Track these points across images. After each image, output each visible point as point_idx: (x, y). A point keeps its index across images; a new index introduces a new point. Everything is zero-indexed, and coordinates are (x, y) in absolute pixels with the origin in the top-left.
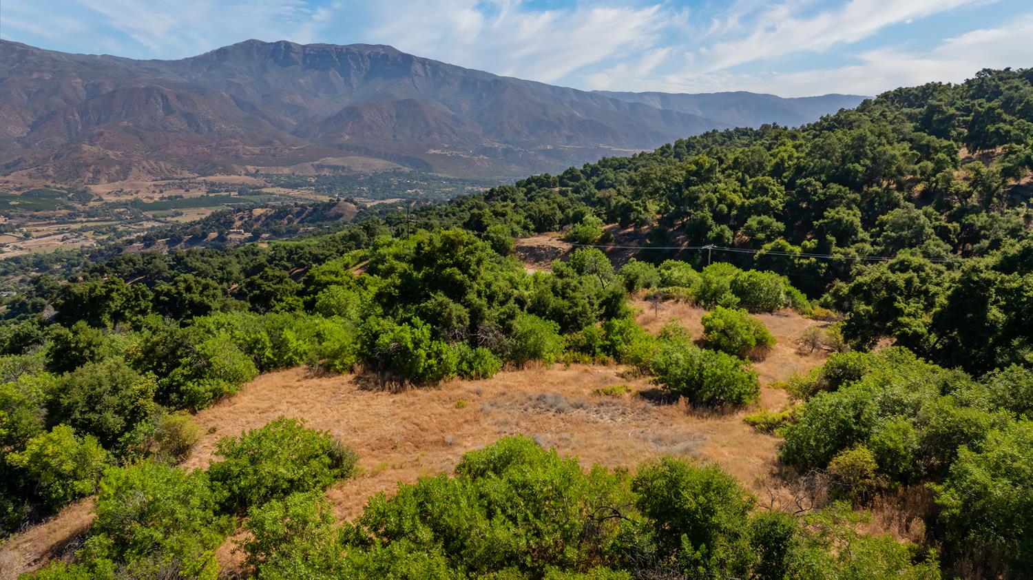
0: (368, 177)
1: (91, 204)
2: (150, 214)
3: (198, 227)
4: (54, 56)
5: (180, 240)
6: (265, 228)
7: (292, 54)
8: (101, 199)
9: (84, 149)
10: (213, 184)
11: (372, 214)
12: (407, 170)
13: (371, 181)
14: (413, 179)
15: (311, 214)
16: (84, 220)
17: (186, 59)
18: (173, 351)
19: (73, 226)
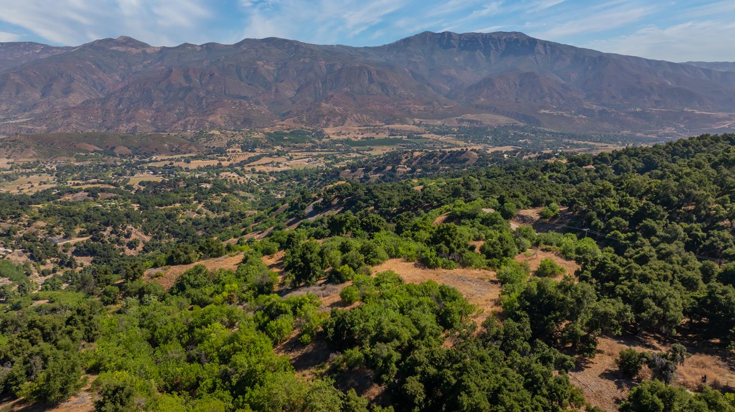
0: (493, 129)
1: (324, 140)
2: (355, 149)
3: (381, 161)
4: (312, 47)
5: (371, 170)
6: (419, 166)
7: (452, 41)
8: (329, 137)
9: (323, 106)
10: (393, 130)
11: (487, 161)
12: (522, 124)
13: (495, 132)
14: (526, 132)
15: (448, 157)
16: (320, 150)
17: (385, 46)
18: (368, 250)
19: (314, 154)
